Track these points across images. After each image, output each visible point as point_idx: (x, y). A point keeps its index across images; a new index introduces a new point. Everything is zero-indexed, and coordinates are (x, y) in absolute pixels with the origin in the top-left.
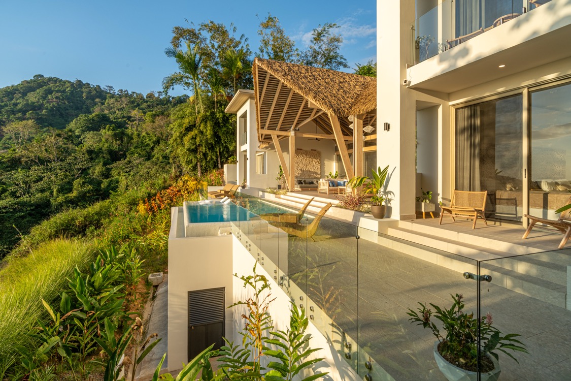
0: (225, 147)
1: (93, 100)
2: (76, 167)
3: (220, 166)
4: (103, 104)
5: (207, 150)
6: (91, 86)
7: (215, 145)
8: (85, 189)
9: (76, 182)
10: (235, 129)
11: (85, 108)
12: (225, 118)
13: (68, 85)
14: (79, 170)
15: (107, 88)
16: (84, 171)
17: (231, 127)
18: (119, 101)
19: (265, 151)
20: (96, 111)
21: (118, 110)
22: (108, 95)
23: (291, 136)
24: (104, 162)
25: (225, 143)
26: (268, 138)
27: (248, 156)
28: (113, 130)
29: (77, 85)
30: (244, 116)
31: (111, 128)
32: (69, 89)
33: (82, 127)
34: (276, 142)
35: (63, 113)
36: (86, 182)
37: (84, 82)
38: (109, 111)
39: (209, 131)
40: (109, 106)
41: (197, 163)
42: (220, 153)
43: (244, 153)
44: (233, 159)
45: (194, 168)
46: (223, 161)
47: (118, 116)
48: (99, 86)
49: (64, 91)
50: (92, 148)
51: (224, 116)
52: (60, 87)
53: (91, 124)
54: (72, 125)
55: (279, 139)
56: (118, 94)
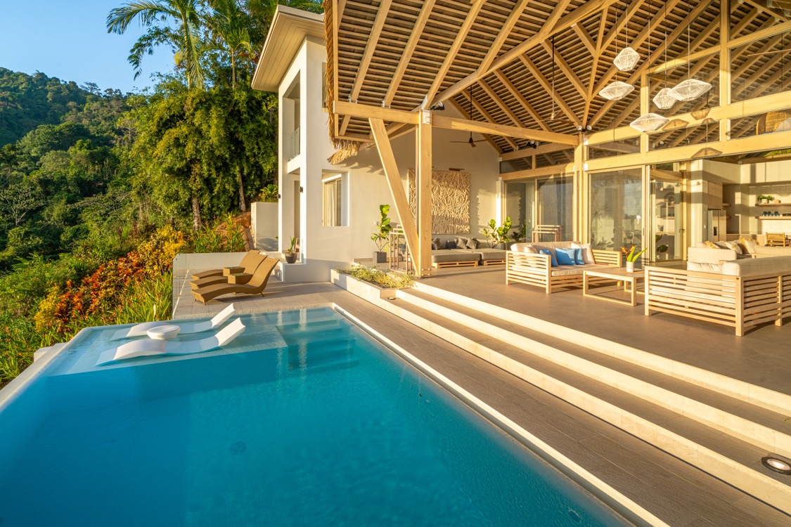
0: (253, 166)
1: (65, 103)
2: (17, 206)
3: (243, 206)
4: (80, 110)
5: (213, 171)
6: (62, 83)
7: (231, 160)
8: (29, 243)
9: (13, 232)
10: (275, 127)
11: (51, 116)
12: (254, 102)
13: (22, 79)
14: (22, 211)
15: (87, 86)
16: (33, 214)
17: (265, 122)
18: (106, 106)
19: (344, 169)
20: (69, 119)
21: (105, 119)
22: (88, 97)
23: (423, 125)
24: (68, 198)
25: (255, 156)
26: (359, 129)
27: (303, 184)
28: (89, 148)
29: (37, 81)
30: (294, 93)
31: (85, 145)
32: (23, 85)
33: (42, 144)
34: (381, 140)
35: (14, 123)
36: (31, 233)
37: (50, 76)
38: (91, 121)
39: (213, 129)
40: (90, 113)
41: (190, 200)
42: (244, 179)
43: (294, 178)
44: (272, 190)
45: (183, 210)
46: (249, 196)
47: (104, 129)
48: (74, 83)
49: (16, 89)
50: (48, 176)
51: (251, 99)
52: (9, 82)
53: (56, 139)
54: (26, 140)
55: (392, 131)
56: (105, 96)
